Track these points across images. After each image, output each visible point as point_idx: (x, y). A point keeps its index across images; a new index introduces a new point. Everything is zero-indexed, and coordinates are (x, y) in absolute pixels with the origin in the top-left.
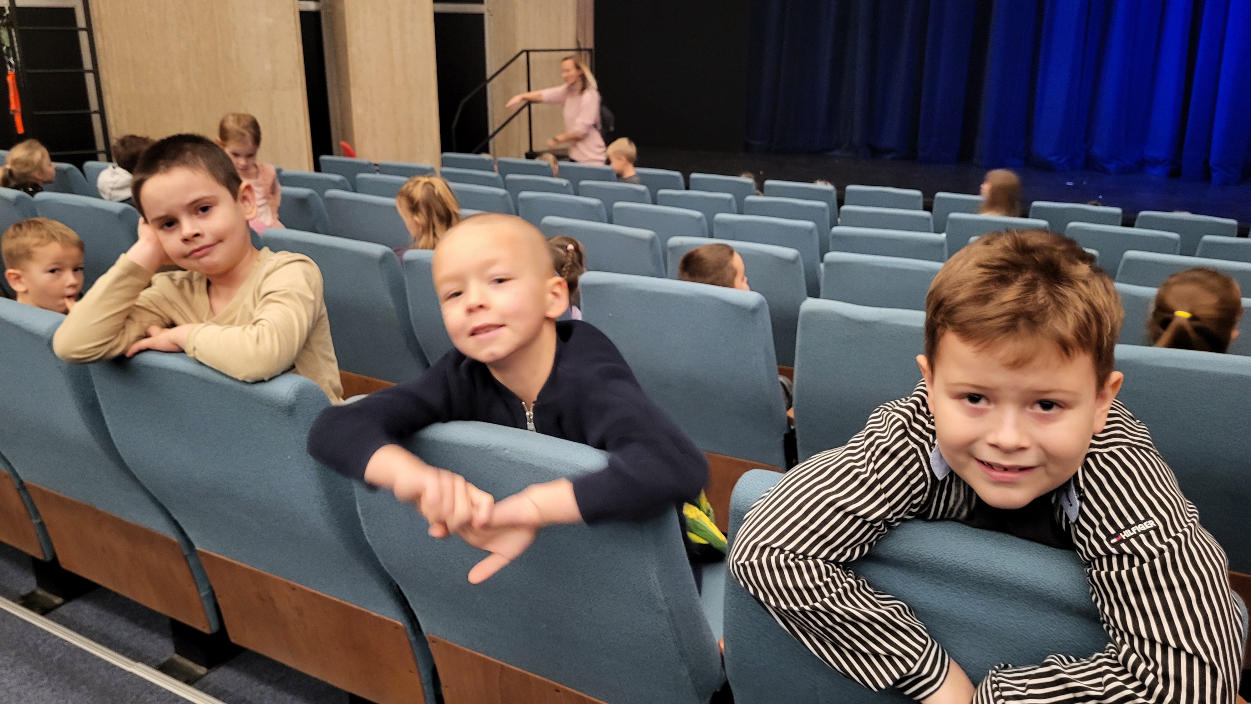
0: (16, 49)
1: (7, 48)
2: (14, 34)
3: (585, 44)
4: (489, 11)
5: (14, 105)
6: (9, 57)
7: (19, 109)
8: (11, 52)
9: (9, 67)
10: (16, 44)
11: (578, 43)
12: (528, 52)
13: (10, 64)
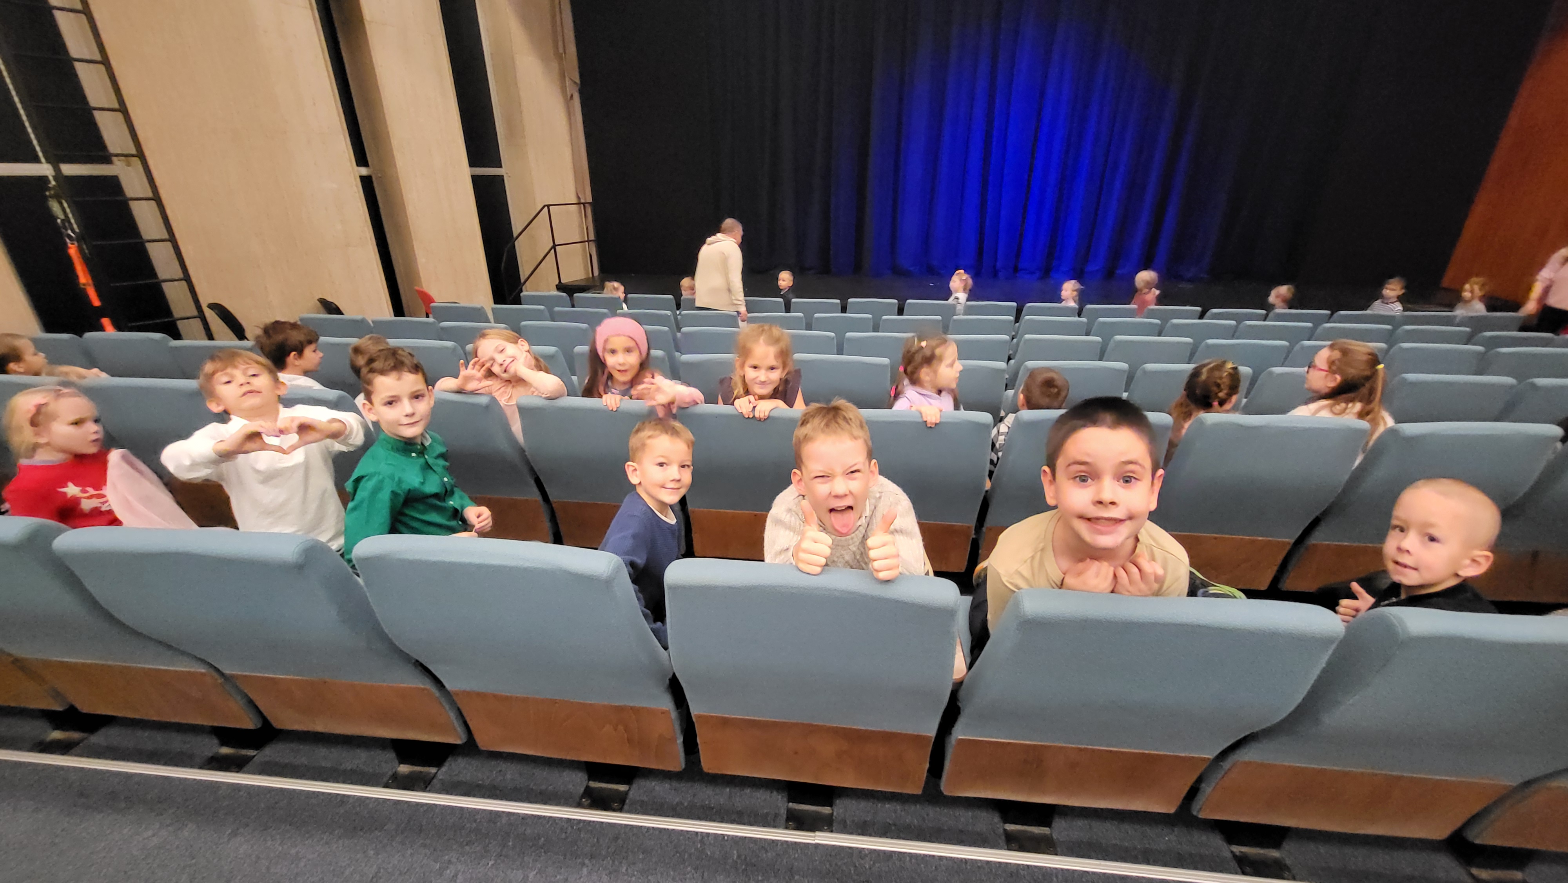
0: (73, 221)
1: (62, 220)
2: (65, 205)
3: (585, 199)
4: (507, 173)
5: (84, 278)
6: (66, 230)
7: (90, 282)
8: (67, 224)
9: (68, 241)
10: (70, 216)
11: (579, 198)
12: (548, 206)
13: (69, 237)
